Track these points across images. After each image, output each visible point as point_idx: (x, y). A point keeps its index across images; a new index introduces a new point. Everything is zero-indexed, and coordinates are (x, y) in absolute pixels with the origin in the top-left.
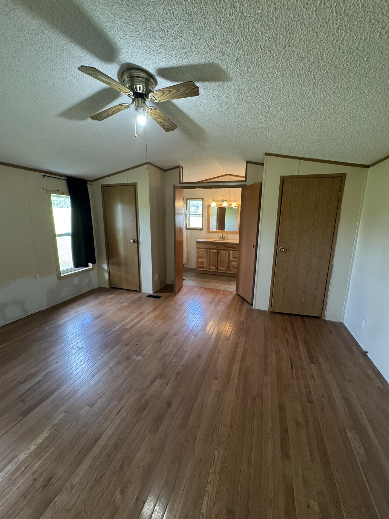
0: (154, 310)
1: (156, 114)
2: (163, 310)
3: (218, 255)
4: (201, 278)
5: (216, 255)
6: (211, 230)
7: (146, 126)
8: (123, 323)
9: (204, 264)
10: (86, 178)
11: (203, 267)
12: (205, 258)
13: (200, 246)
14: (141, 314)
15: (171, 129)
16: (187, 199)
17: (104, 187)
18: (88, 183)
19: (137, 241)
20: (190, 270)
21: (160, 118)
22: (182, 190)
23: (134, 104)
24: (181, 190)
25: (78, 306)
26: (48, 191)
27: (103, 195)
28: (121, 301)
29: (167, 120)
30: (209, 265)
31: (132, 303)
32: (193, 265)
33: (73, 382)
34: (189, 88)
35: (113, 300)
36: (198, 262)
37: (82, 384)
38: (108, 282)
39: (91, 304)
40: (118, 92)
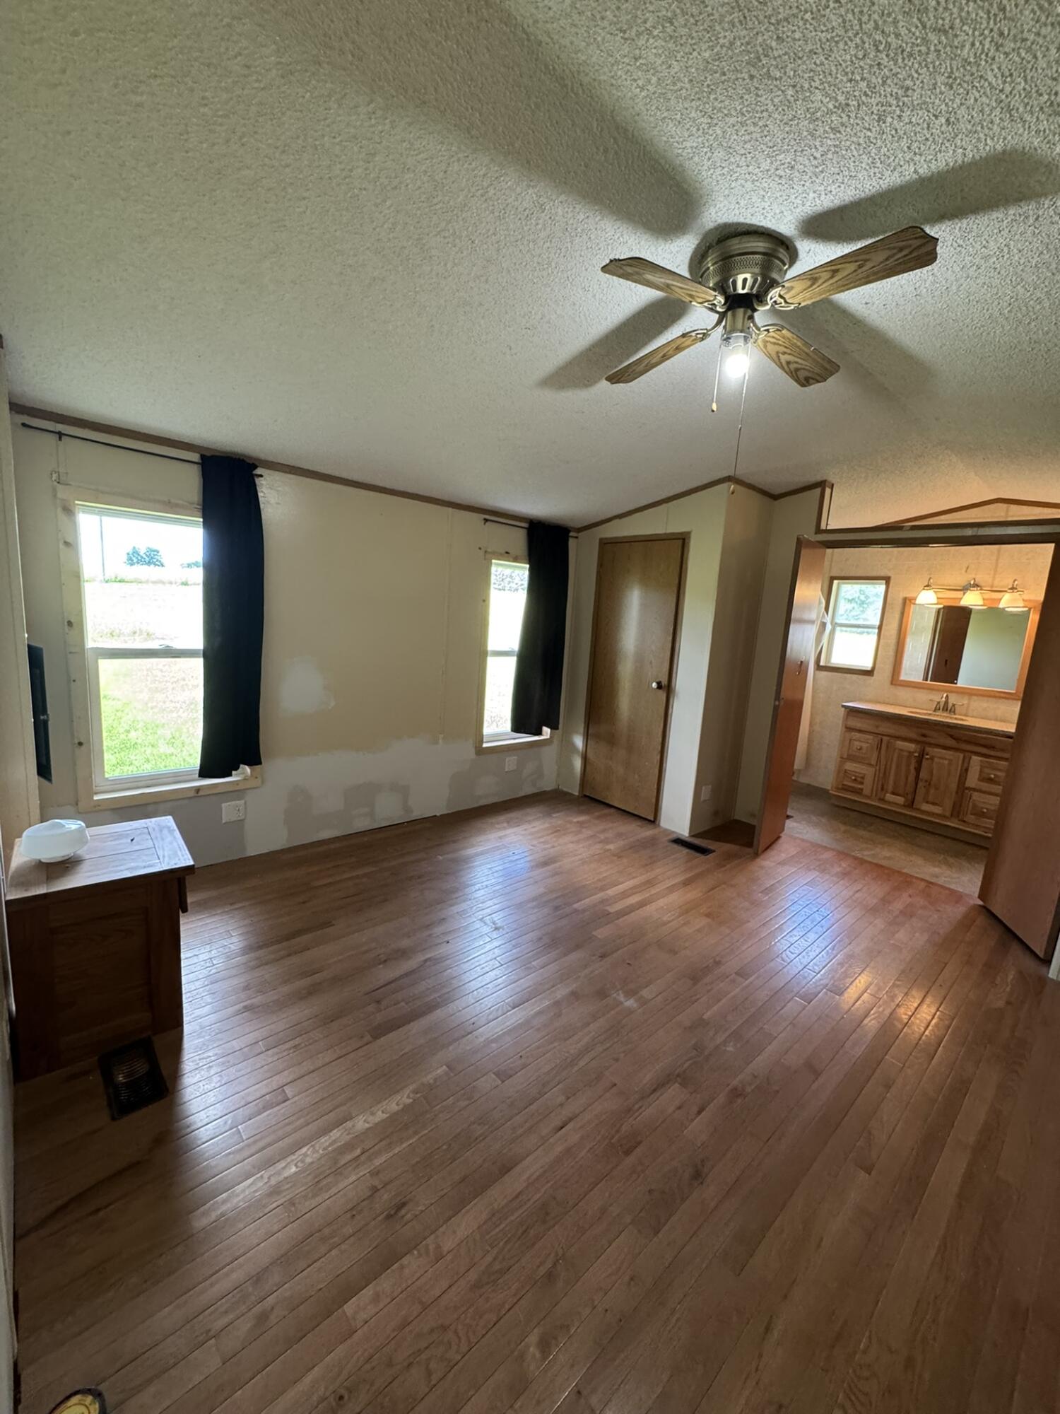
0: (686, 883)
1: (778, 344)
2: (711, 892)
3: (919, 762)
4: (845, 824)
5: (913, 761)
6: (903, 677)
7: (747, 378)
8: (600, 895)
9: (862, 783)
10: (571, 524)
11: (859, 792)
12: (870, 765)
13: (856, 723)
14: (649, 883)
15: (818, 378)
16: (832, 579)
17: (605, 544)
18: (571, 534)
19: (667, 688)
20: (813, 793)
21: (788, 351)
22: (822, 550)
23: (720, 329)
24: (819, 551)
25: (505, 825)
26: (490, 553)
27: (601, 565)
28: (602, 836)
29: (811, 354)
30: (882, 789)
31: (630, 848)
32: (825, 777)
33: (473, 1001)
34: (901, 250)
35: (584, 830)
36: (842, 773)
37: (490, 1014)
38: (578, 782)
39: (534, 827)
40: (684, 302)
